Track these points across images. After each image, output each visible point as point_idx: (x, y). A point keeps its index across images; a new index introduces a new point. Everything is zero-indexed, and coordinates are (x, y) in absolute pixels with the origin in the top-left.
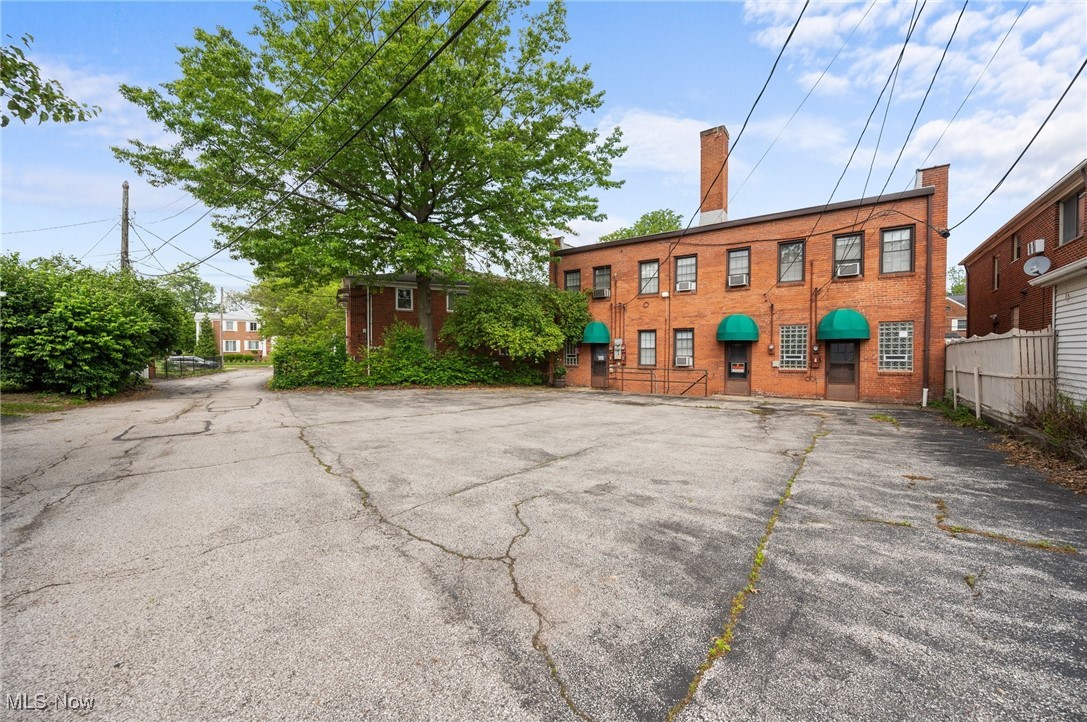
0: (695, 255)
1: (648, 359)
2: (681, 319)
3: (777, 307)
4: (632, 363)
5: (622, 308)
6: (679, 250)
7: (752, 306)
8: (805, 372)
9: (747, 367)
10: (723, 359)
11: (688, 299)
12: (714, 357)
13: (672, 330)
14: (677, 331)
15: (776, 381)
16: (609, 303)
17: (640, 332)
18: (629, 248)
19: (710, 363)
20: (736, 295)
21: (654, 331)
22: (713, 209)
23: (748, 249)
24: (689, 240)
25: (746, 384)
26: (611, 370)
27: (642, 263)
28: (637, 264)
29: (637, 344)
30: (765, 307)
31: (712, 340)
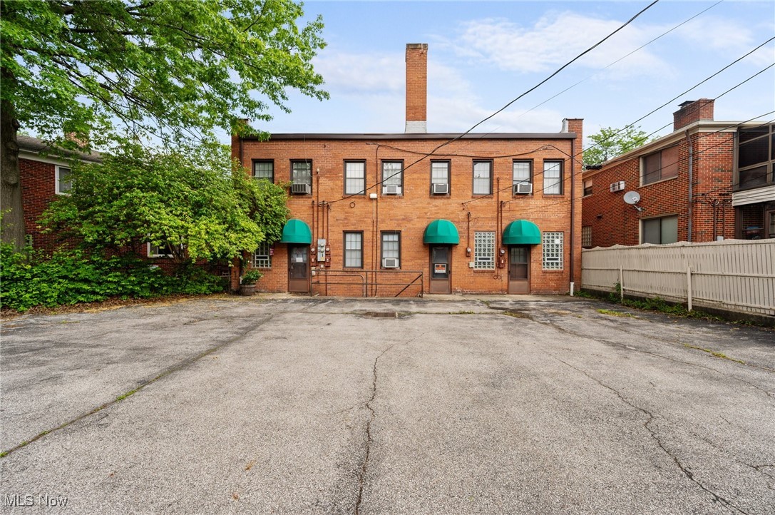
0: (401, 161)
1: (353, 261)
2: (388, 222)
3: (473, 215)
4: (336, 266)
5: (326, 207)
6: (386, 153)
7: (452, 213)
8: (494, 272)
9: (448, 267)
10: (428, 261)
11: (395, 202)
12: (419, 259)
13: (379, 233)
14: (384, 233)
15: (472, 280)
16: (310, 201)
17: (346, 232)
18: (334, 144)
19: (417, 263)
20: (439, 202)
21: (361, 233)
22: (419, 120)
23: (448, 161)
24: (396, 145)
25: (446, 283)
26: (314, 273)
27: (347, 161)
28: (342, 162)
29: (342, 245)
30: (463, 215)
31: (418, 242)
